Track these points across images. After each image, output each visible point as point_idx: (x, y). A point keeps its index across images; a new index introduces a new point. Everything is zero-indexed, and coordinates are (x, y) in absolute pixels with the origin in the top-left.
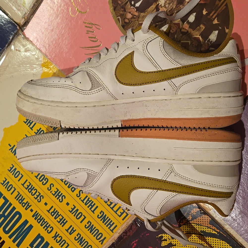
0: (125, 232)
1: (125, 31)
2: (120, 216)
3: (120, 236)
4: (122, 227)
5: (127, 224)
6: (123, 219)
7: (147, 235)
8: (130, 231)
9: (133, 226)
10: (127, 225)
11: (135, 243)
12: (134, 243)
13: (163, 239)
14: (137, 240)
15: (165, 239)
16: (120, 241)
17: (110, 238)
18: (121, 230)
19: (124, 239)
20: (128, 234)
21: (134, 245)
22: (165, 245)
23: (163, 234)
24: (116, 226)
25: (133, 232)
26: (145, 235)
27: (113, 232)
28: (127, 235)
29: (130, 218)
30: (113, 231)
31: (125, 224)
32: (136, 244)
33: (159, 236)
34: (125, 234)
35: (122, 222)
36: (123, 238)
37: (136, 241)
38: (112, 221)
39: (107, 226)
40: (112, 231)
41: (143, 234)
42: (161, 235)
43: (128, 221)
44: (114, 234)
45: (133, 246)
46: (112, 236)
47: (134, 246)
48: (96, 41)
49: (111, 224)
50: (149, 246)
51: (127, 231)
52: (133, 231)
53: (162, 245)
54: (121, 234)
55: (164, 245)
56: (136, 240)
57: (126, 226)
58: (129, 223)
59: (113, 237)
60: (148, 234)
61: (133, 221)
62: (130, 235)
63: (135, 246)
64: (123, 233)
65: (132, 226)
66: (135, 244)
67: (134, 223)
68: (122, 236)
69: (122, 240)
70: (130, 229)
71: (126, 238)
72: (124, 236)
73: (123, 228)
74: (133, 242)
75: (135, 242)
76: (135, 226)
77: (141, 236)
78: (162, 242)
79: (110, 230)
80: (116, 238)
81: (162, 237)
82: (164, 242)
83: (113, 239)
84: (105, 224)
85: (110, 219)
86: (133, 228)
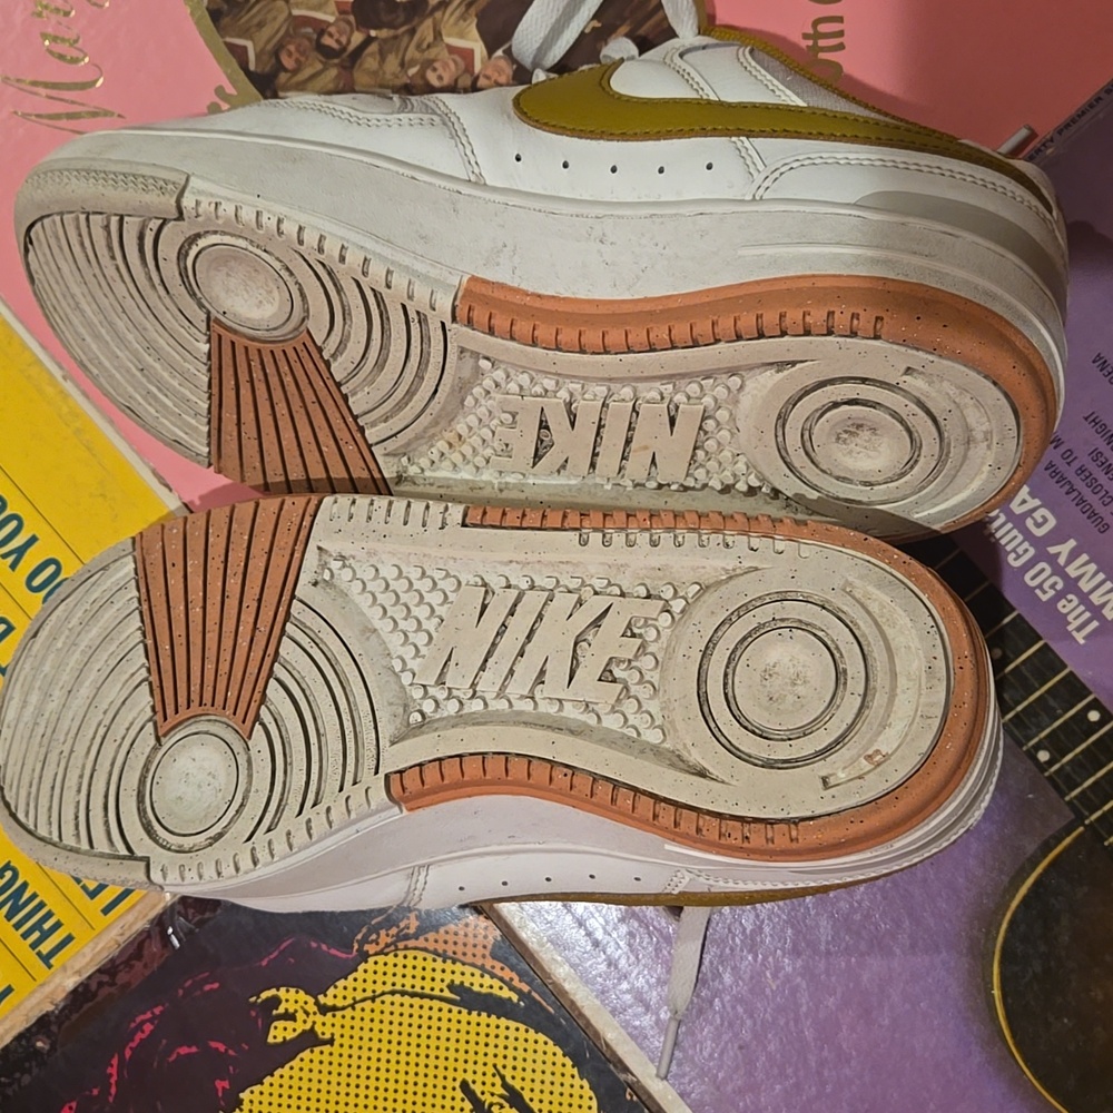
0: (109, 970)
1: (221, 40)
2: (93, 894)
3: (82, 984)
4: (97, 944)
5: (122, 935)
6: (106, 911)
7: (207, 987)
8: (132, 967)
9: (148, 941)
10: (121, 940)
11: (149, 1020)
12: (143, 1022)
13: (281, 1010)
14: (157, 1011)
15: (286, 1010)
16: (81, 1007)
17: (33, 992)
18: (92, 960)
19: (99, 999)
20: (122, 978)
21: (143, 1032)
22: (284, 1038)
23: (283, 989)
24: (69, 939)
25: (147, 973)
26: (201, 989)
27: (50, 966)
28: (112, 984)
29: (138, 908)
30: (52, 961)
31: (114, 932)
32: (152, 1027)
33: (264, 995)
34: (105, 978)
35: (102, 921)
36: (95, 995)
37: (153, 1013)
38: (49, 915)
39: (25, 936)
40: (46, 959)
41: (189, 983)
42: (273, 992)
43: (130, 918)
44: (54, 975)
45: (135, 1034)
46: (42, 985)
47: (143, 1036)
48: (75, 61)
49: (46, 926)
50: (212, 1040)
51: (118, 962)
52: (145, 966)
53: (270, 1040)
54: (89, 978)
55: (280, 1040)
56: (156, 1006)
57: (117, 942)
58: (130, 927)
59: (47, 989)
60: (216, 985)
61: (152, 922)
62: (128, 984)
63: (147, 1033)
64: (99, 971)
65: (143, 942)
66: (148, 1028)
67: (157, 929)
68: (94, 987)
69: (90, 1004)
70: (131, 958)
71: (110, 994)
72: (100, 984)
73: (103, 948)
74: (139, 1019)
75: (149, 1015)
76: (159, 945)
77: (181, 992)
78: (275, 1024)
79: (39, 954)
80: (63, 995)
81: (276, 1001)
82: (280, 1024)
83: (47, 997)
84: (17, 926)
85: (41, 905)
86: (145, 952)
